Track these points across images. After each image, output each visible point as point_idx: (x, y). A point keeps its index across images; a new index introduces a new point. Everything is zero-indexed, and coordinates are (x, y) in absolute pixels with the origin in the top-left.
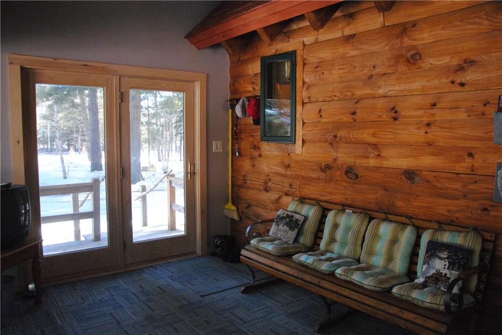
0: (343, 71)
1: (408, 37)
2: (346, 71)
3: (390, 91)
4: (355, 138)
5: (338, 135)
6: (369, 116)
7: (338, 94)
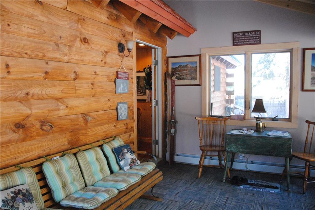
0: (33, 31)
1: (81, 25)
2: (36, 32)
3: (72, 59)
4: (47, 95)
5: (31, 92)
6: (58, 76)
7: (29, 53)
